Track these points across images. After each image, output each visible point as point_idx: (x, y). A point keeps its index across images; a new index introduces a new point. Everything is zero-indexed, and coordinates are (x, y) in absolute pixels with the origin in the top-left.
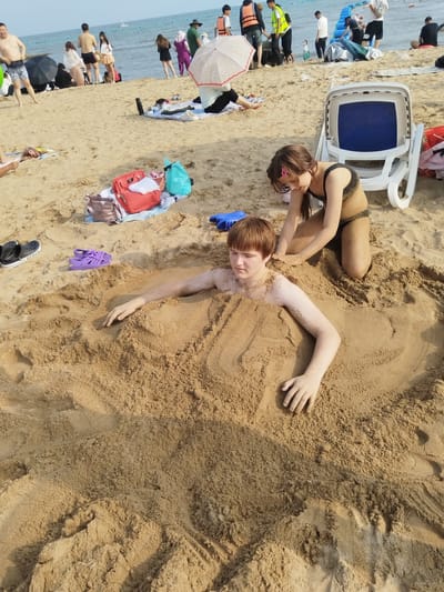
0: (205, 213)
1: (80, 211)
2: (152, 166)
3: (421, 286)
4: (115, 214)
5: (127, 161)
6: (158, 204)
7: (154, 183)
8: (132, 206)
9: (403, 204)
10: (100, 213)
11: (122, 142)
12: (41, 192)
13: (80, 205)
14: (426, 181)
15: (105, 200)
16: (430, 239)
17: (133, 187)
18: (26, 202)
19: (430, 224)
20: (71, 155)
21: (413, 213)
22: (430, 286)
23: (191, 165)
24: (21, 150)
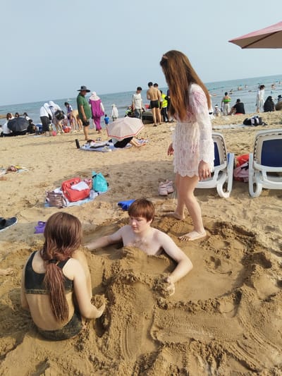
0: (116, 201)
1: (42, 201)
2: (84, 176)
3: (236, 238)
4: (62, 203)
5: (70, 173)
6: (88, 197)
7: (86, 185)
8: (72, 197)
9: (226, 195)
10: (54, 201)
11: (67, 163)
12: (17, 190)
13: (42, 198)
14: (238, 183)
15: (57, 194)
16: (241, 213)
17: (74, 187)
18: (9, 196)
19: (241, 206)
20: (36, 170)
21: (232, 200)
22: (241, 238)
23: (107, 176)
24: (6, 167)
